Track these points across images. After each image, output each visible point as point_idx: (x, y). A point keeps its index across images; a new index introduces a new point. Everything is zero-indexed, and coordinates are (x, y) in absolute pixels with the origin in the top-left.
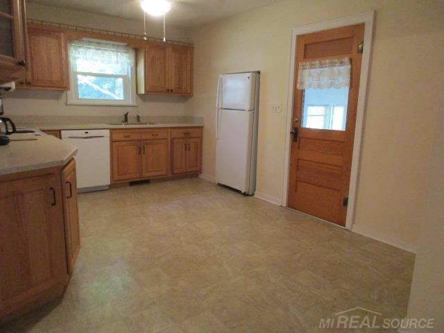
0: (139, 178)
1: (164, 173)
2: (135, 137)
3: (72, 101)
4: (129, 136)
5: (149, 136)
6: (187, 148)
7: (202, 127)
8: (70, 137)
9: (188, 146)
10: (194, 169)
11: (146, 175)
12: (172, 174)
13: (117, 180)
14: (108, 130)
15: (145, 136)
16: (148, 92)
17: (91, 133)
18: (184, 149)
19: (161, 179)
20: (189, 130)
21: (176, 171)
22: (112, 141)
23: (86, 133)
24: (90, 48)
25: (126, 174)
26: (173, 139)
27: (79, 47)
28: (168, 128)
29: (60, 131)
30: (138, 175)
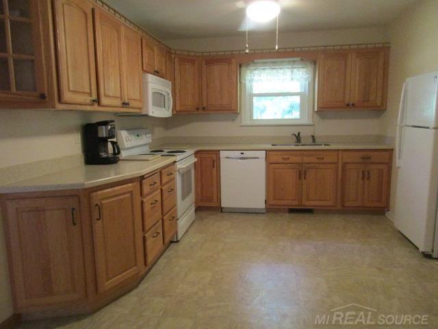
0: (298, 206)
1: (330, 203)
2: (293, 159)
3: (246, 121)
4: (288, 158)
5: (313, 159)
6: (366, 177)
7: (392, 150)
8: (227, 158)
9: (366, 174)
10: (377, 204)
11: (308, 204)
12: (343, 206)
13: (273, 205)
14: (264, 152)
15: (306, 160)
16: (321, 108)
17: (247, 154)
18: (361, 176)
19: (327, 211)
20: (371, 153)
21: (347, 204)
22: (269, 163)
23: (243, 153)
24: (265, 69)
25: (283, 200)
26: (345, 164)
27: (255, 69)
28: (338, 150)
29: (219, 151)
30: (296, 203)
